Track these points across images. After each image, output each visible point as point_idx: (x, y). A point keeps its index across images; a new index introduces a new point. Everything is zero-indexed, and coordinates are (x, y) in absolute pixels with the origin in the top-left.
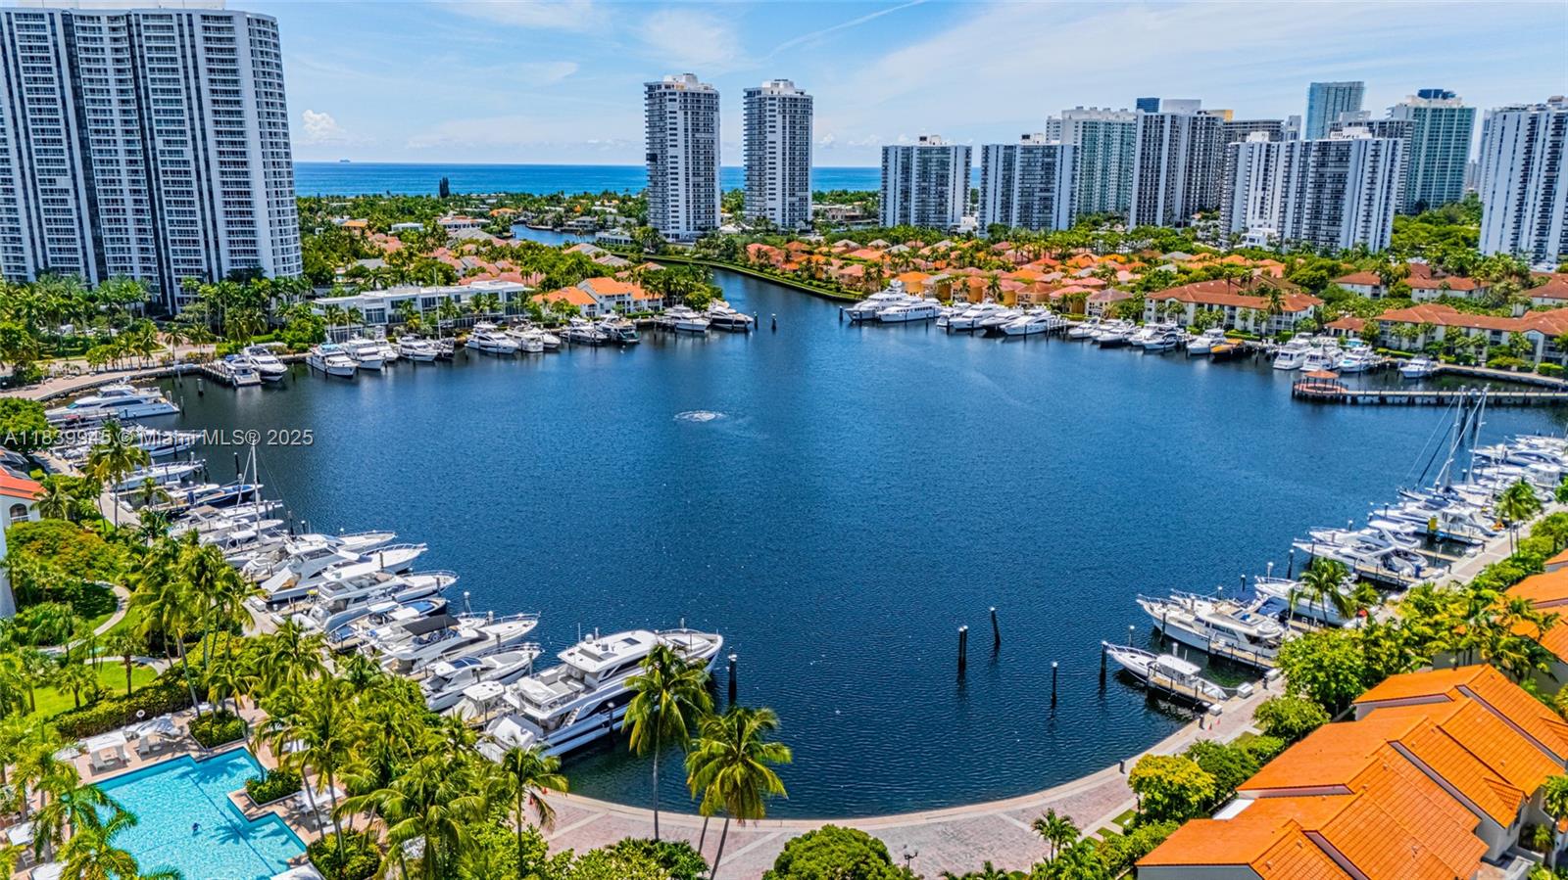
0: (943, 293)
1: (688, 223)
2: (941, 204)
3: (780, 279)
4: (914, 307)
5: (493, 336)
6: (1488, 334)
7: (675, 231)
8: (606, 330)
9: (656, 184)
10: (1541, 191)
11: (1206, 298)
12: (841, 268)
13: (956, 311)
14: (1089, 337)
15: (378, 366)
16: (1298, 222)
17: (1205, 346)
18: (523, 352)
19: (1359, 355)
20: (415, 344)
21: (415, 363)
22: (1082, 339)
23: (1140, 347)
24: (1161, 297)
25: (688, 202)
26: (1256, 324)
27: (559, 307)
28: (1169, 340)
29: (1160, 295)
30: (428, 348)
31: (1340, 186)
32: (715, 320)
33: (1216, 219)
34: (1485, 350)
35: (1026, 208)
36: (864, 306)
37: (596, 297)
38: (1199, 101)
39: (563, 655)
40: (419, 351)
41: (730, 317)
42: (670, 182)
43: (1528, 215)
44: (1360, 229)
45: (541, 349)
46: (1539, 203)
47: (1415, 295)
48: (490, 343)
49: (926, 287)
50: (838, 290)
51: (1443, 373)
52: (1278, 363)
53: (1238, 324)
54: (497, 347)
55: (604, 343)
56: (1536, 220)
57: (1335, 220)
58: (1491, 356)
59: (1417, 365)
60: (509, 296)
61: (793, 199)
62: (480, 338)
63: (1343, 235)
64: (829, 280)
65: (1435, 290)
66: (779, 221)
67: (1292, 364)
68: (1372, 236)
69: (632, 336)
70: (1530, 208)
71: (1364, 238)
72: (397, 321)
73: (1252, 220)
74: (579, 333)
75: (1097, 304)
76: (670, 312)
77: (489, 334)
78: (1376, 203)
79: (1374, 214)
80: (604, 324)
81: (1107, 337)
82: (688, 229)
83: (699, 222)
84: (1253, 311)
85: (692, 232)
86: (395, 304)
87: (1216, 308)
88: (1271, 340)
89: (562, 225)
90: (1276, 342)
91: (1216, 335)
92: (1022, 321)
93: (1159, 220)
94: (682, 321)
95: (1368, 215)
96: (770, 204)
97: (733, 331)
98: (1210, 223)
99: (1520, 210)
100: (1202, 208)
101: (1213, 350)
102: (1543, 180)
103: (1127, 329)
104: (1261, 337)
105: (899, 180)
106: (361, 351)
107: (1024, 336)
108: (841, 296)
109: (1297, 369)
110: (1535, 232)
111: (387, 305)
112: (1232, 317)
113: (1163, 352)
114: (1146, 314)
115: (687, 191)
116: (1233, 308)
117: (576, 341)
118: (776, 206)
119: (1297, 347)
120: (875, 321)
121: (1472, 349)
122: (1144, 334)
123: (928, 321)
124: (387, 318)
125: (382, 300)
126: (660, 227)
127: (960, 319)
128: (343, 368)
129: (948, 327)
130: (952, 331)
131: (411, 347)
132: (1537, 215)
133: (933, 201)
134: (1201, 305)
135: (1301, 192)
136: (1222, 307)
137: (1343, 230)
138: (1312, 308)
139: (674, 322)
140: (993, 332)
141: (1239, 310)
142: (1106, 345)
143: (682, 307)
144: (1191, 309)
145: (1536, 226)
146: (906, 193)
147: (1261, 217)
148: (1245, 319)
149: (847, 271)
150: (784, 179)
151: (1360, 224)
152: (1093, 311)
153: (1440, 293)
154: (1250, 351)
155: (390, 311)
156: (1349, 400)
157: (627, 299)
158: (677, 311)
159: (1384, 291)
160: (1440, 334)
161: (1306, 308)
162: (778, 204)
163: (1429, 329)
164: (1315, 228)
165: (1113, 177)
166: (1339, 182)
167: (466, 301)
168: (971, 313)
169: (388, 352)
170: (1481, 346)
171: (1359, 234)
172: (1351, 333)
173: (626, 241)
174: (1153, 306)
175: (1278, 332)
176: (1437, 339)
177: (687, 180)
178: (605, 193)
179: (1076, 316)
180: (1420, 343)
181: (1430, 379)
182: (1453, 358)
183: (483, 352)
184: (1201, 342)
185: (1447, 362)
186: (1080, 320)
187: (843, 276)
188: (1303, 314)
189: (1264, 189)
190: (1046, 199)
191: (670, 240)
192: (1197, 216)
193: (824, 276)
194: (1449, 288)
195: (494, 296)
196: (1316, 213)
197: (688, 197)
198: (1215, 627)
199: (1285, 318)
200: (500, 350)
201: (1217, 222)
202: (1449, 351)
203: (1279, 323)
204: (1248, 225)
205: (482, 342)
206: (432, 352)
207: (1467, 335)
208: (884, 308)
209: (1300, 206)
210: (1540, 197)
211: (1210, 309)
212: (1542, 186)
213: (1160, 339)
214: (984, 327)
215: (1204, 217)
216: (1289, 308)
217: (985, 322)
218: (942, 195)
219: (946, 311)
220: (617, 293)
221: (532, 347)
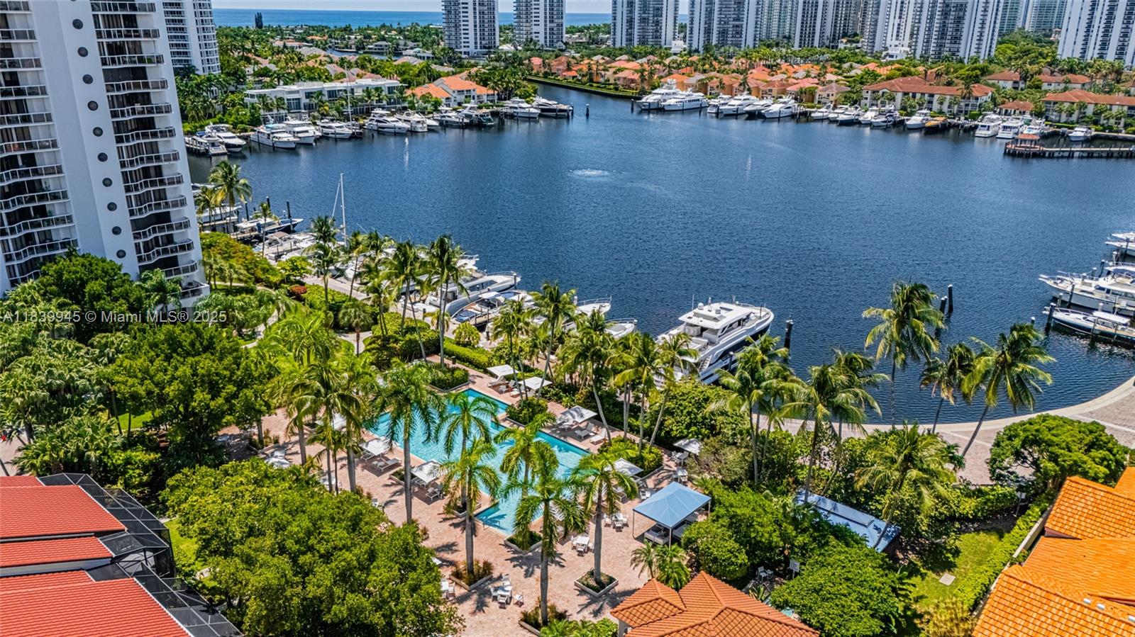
0: (703, 87)
1: (476, 43)
2: (657, 31)
3: (564, 83)
4: (688, 99)
5: (389, 119)
6: (1125, 108)
7: (466, 50)
8: (467, 116)
9: (449, 12)
10: (1104, 17)
11: (911, 88)
12: (615, 73)
13: (722, 102)
14: (828, 119)
15: (311, 141)
16: (928, 42)
17: (919, 122)
18: (412, 132)
19: (1035, 128)
20: (334, 125)
21: (336, 140)
22: (821, 120)
23: (869, 124)
24: (875, 89)
25: (475, 26)
26: (949, 107)
27: (425, 98)
28: (890, 119)
29: (874, 87)
30: (345, 129)
31: (961, 14)
32: (543, 110)
33: (858, 42)
34: (1123, 121)
35: (723, 33)
36: (650, 99)
37: (451, 92)
39: (683, 318)
40: (338, 130)
41: (555, 107)
42: (462, 10)
43: (1094, 35)
44: (974, 46)
45: (425, 130)
46: (1102, 25)
47: (1045, 86)
48: (387, 124)
49: (688, 86)
50: (616, 89)
51: (1095, 138)
52: (978, 133)
53: (936, 106)
54: (394, 128)
55: (469, 126)
56: (1100, 38)
57: (956, 39)
58: (1126, 126)
59: (1079, 132)
60: (391, 90)
61: (553, 25)
62: (378, 121)
63: (962, 51)
64: (607, 82)
65: (1059, 83)
66: (542, 41)
67: (989, 133)
68: (983, 51)
69: (489, 120)
70: (1095, 30)
71: (978, 52)
72: (314, 106)
73: (891, 41)
74: (447, 119)
75: (825, 95)
76: (509, 103)
77: (385, 118)
78: (987, 26)
79: (985, 35)
80: (466, 111)
81: (842, 117)
82: (476, 48)
83: (484, 42)
84: (948, 97)
85: (479, 50)
86: (309, 95)
87: (918, 96)
88: (962, 118)
89: (364, 48)
90: (966, 119)
91: (926, 115)
92: (776, 108)
93: (816, 44)
94: (519, 110)
95: (981, 35)
96: (535, 29)
97: (557, 117)
98: (854, 45)
99: (1088, 31)
100: (845, 35)
101: (928, 124)
103: (856, 112)
104: (954, 116)
105: (625, 12)
106: (297, 129)
107: (778, 118)
108: (617, 93)
109: (994, 137)
110: (1098, 47)
111: (301, 96)
112: (930, 102)
113: (885, 128)
114: (863, 102)
115: (475, 17)
116: (932, 96)
117: (445, 125)
118: (540, 31)
119: (992, 121)
120: (660, 110)
121: (1112, 121)
122: (870, 116)
123: (701, 109)
124: (302, 106)
125: (298, 92)
127: (726, 107)
128: (289, 142)
129: (717, 114)
130: (720, 116)
131: (330, 127)
132: (1101, 34)
133: (651, 28)
134: (906, 94)
135: (931, 18)
136: (923, 94)
137: (962, 46)
138: (990, 94)
139: (512, 110)
140: (753, 116)
141: (936, 97)
142: (844, 123)
143: (518, 99)
144: (899, 97)
145: (1099, 43)
146: (630, 22)
147: (897, 39)
148: (941, 103)
149: (621, 75)
150: (545, 10)
151: (975, 41)
152: (823, 100)
153: (1063, 86)
154: (951, 126)
155: (305, 101)
156: (1047, 155)
157: (473, 93)
158: (514, 102)
159: (1022, 85)
160: (1090, 110)
161: (987, 94)
162: (541, 29)
163: (1083, 106)
164: (941, 46)
165: (776, 13)
166: (961, 10)
167: (359, 93)
168: (735, 103)
169: (313, 131)
170: (1120, 119)
171: (973, 50)
172: (1017, 112)
173: (428, 58)
174: (869, 95)
175: (966, 112)
176: (1087, 114)
177: (475, 9)
178: (383, 26)
179: (809, 104)
180: (1074, 118)
181: (1089, 141)
182: (1099, 127)
183: (381, 132)
184: (915, 120)
185: (1096, 130)
186: (813, 107)
187: (619, 79)
188: (985, 98)
189: (900, 18)
190: (737, 26)
191: (463, 56)
192: (844, 40)
193: (602, 80)
194: (1070, 82)
195: (378, 89)
196: (942, 34)
197: (475, 22)
199: (972, 101)
200: (397, 130)
201: (859, 45)
202: (1096, 123)
203: (967, 105)
204: (888, 45)
205: (379, 124)
206: (347, 131)
207: (1111, 110)
208: (665, 101)
209: (930, 29)
210: (1103, 21)
211: (914, 96)
212: (1105, 12)
213: (883, 119)
214: (747, 112)
215: (849, 41)
216: (975, 94)
217: (748, 109)
218: (657, 23)
219: (713, 102)
220: (465, 88)
221: (419, 128)
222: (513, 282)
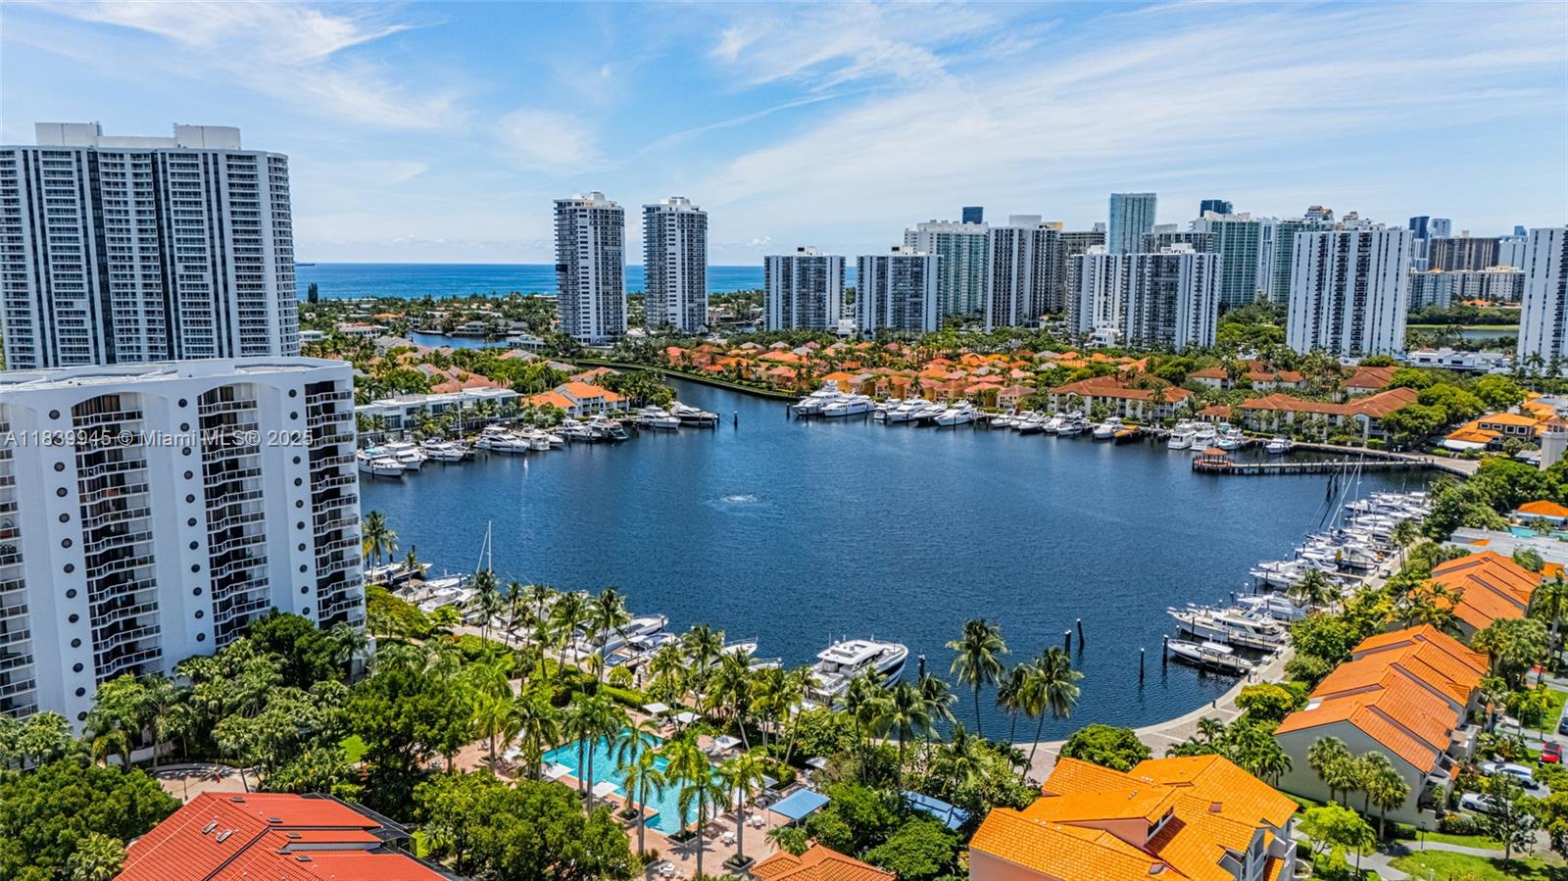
0: (869, 388)
1: (599, 328)
2: (820, 309)
3: (708, 379)
4: (851, 403)
5: (505, 437)
6: (1326, 417)
7: (587, 336)
8: (595, 429)
9: (566, 292)
10: (1333, 298)
11: (1100, 391)
12: (768, 369)
13: (890, 406)
14: (1010, 426)
15: (417, 467)
16: (1139, 324)
17: (1108, 431)
18: (532, 451)
19: (1233, 437)
20: (441, 446)
21: (444, 464)
22: (1002, 428)
23: (1054, 433)
24: (1062, 392)
25: (598, 309)
26: (1143, 413)
27: (546, 409)
28: (1078, 427)
29: (1062, 389)
30: (452, 449)
31: (1173, 293)
32: (683, 418)
33: (1062, 320)
34: (1325, 430)
35: (899, 312)
36: (808, 403)
37: (575, 400)
38: (1040, 217)
40: (447, 453)
41: (698, 415)
42: (581, 291)
43: (1324, 316)
44: (1191, 329)
45: (548, 448)
46: (1332, 307)
47: (1256, 386)
48: (503, 443)
49: (853, 385)
50: (770, 388)
51: (1297, 449)
52: (1172, 444)
53: (1129, 412)
54: (512, 447)
55: (598, 441)
56: (1331, 322)
57: (1170, 321)
58: (1330, 435)
59: (1277, 443)
60: (505, 401)
61: (692, 305)
62: (491, 439)
63: (1177, 334)
64: (759, 380)
65: (1271, 382)
66: (679, 325)
67: (1182, 444)
68: (1201, 335)
69: (621, 434)
70: (1325, 311)
71: (1195, 337)
72: (415, 425)
73: (1098, 321)
74: (574, 433)
75: (1007, 397)
76: (643, 412)
77: (501, 436)
78: (1203, 307)
79: (1202, 317)
80: (593, 424)
81: (1025, 425)
82: (599, 333)
83: (608, 327)
84: (1141, 402)
85: (602, 336)
86: (410, 411)
87: (1109, 400)
88: (1158, 426)
89: (453, 330)
90: (1161, 427)
91: (1116, 422)
92: (950, 414)
93: (1012, 322)
94: (655, 420)
95: (1197, 318)
96: (671, 310)
97: (701, 427)
98: (1057, 323)
99: (1317, 313)
100: (1047, 311)
101: (1117, 435)
102: (1334, 288)
103: (1040, 419)
104: (1149, 423)
105: (780, 287)
106: (400, 453)
107: (953, 426)
108: (771, 393)
109: (1187, 449)
110: (1330, 331)
111: (402, 412)
112: (1123, 407)
113: (1073, 437)
114: (1050, 406)
115: (598, 299)
116: (1124, 400)
117: (571, 440)
118: (677, 312)
119: (1184, 431)
120: (819, 416)
121: (1315, 430)
122: (1055, 423)
123: (865, 415)
124: (402, 424)
125: (398, 408)
126: (571, 332)
127: (895, 413)
128: (392, 469)
129: (885, 420)
130: (889, 423)
131: (437, 449)
132: (1332, 317)
133: (812, 305)
134: (1095, 398)
135: (1140, 298)
136: (1114, 399)
137: (1178, 330)
138: (1186, 399)
139: (648, 420)
140: (926, 423)
141: (1128, 402)
142: (1026, 432)
143: (654, 407)
144: (1088, 401)
145: (1331, 327)
146: (787, 298)
147: (1105, 319)
148: (1134, 409)
149: (775, 371)
150: (684, 287)
151: (1191, 325)
152: (1004, 404)
153: (1274, 385)
154: (1144, 435)
155: (405, 418)
156: (1236, 471)
157: (601, 401)
158: (650, 411)
159: (1231, 384)
160: (1290, 418)
161: (1182, 399)
162: (678, 309)
163: (1282, 414)
164: (1153, 329)
165: (964, 283)
166: (1171, 289)
167: (468, 406)
168: (905, 408)
169: (417, 455)
170: (1322, 427)
171: (1190, 334)
172: (1218, 418)
174: (1055, 399)
175: (1162, 419)
176: (1288, 422)
177: (598, 289)
179: (990, 408)
180: (1275, 426)
181: (1289, 453)
182: (1301, 437)
183: (495, 452)
184: (1104, 429)
185: (1298, 440)
186: (994, 412)
187: (772, 376)
188: (1181, 403)
189: (1106, 295)
190: (916, 303)
191: (583, 344)
192: (1046, 318)
193: (752, 377)
194: (1282, 380)
195: (491, 401)
196: (1154, 316)
197: (598, 304)
198: (1230, 624)
199: (1167, 407)
200: (514, 450)
201: (1064, 323)
202: (1297, 432)
203: (1162, 411)
204: (1094, 326)
205: (494, 443)
206: (458, 453)
207: (1311, 418)
208: (825, 405)
209: (1139, 310)
210: (1333, 302)
211: (1104, 401)
212: (1333, 293)
213: (1070, 427)
214: (917, 419)
215: (1051, 319)
216: (1169, 399)
217: (918, 415)
218: (820, 300)
219: (882, 406)
220: (591, 396)
221: (540, 446)
222: (660, 626)
